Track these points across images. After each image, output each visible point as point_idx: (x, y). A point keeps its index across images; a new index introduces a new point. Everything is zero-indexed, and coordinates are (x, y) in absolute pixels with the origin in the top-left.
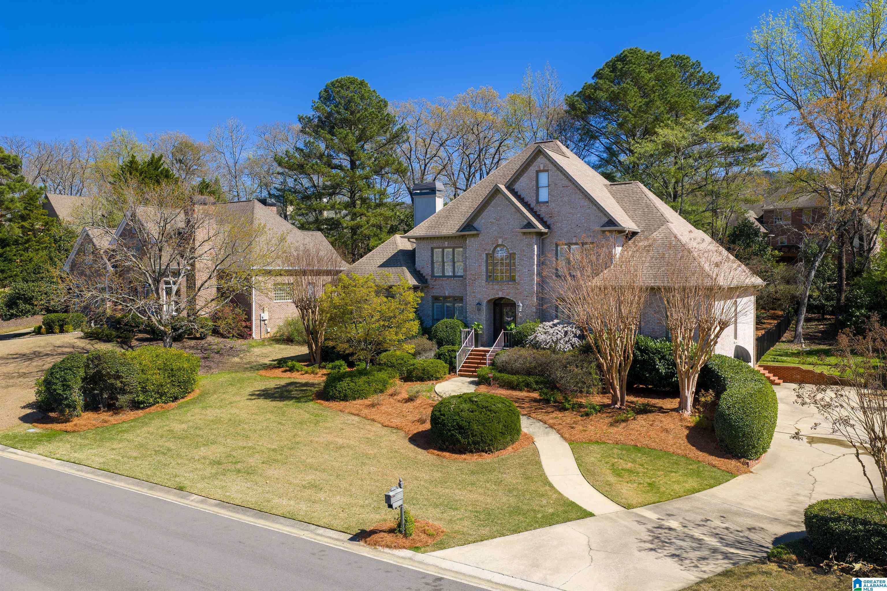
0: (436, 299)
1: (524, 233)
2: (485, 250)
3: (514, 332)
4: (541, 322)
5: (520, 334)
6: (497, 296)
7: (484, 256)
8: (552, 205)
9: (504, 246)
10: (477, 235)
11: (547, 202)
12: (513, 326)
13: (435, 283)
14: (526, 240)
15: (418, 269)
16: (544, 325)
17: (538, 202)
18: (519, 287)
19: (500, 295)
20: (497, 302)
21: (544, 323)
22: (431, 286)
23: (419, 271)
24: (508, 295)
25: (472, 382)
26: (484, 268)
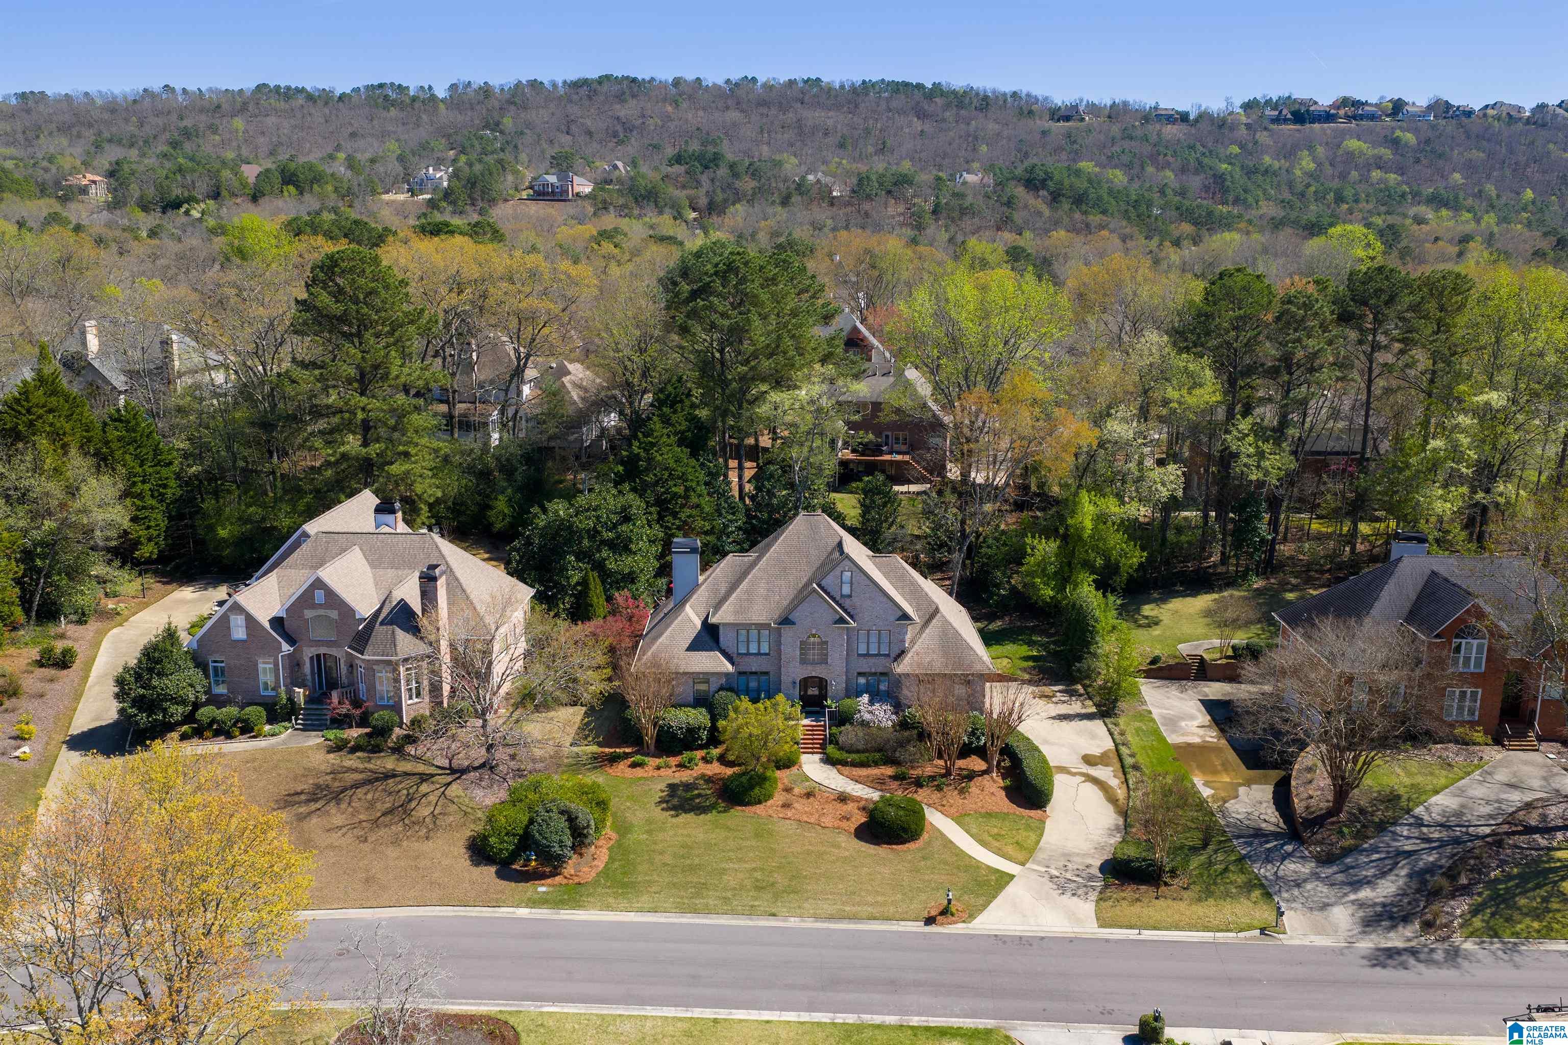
0: (741, 673)
2: (799, 638)
6: (810, 675)
7: (798, 643)
8: (855, 599)
9: (817, 634)
10: (792, 629)
11: (851, 596)
13: (741, 660)
17: (842, 595)
18: (831, 668)
19: (814, 674)
22: (737, 663)
23: (724, 650)
24: (820, 674)
25: (822, 760)
26: (798, 653)
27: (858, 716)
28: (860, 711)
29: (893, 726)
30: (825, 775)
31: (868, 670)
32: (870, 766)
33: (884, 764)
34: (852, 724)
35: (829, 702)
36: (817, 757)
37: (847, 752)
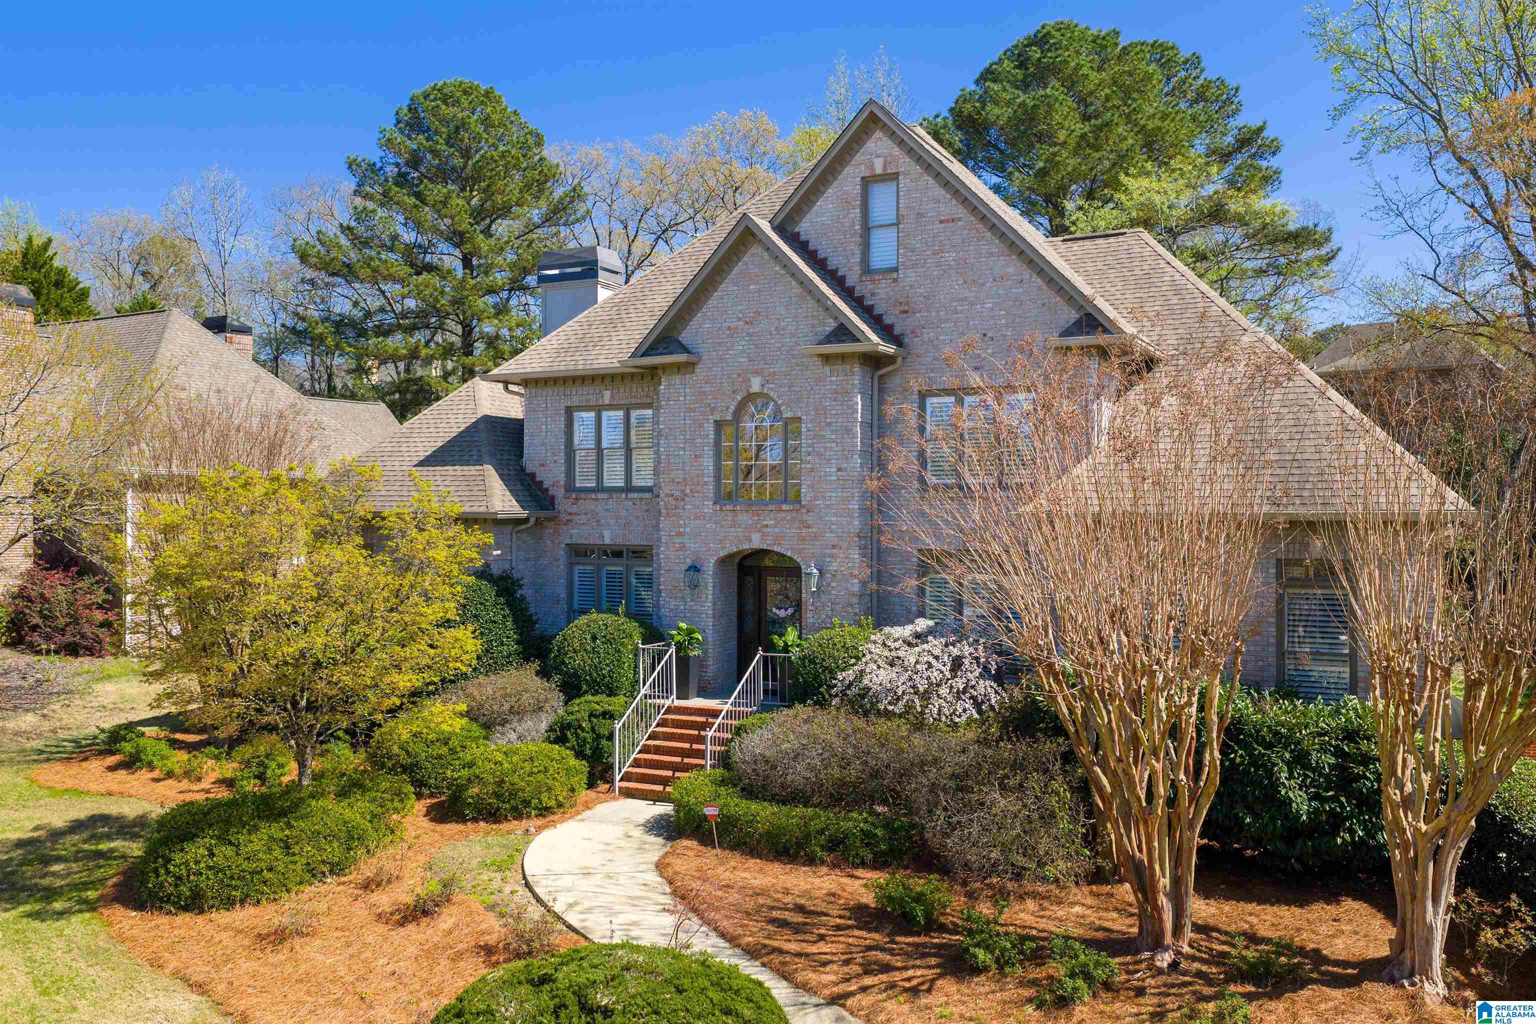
0: (578, 552)
1: (827, 359)
2: (713, 411)
3: (795, 654)
4: (878, 625)
5: (812, 661)
6: (746, 546)
7: (710, 428)
8: (908, 277)
9: (767, 396)
11: (896, 270)
12: (791, 635)
13: (574, 509)
14: (833, 377)
15: (530, 468)
16: (888, 636)
17: (867, 269)
18: (809, 518)
19: (756, 542)
20: (747, 563)
21: (887, 629)
22: (564, 517)
23: (533, 476)
24: (778, 539)
25: (657, 823)
26: (708, 464)
36: (649, 811)
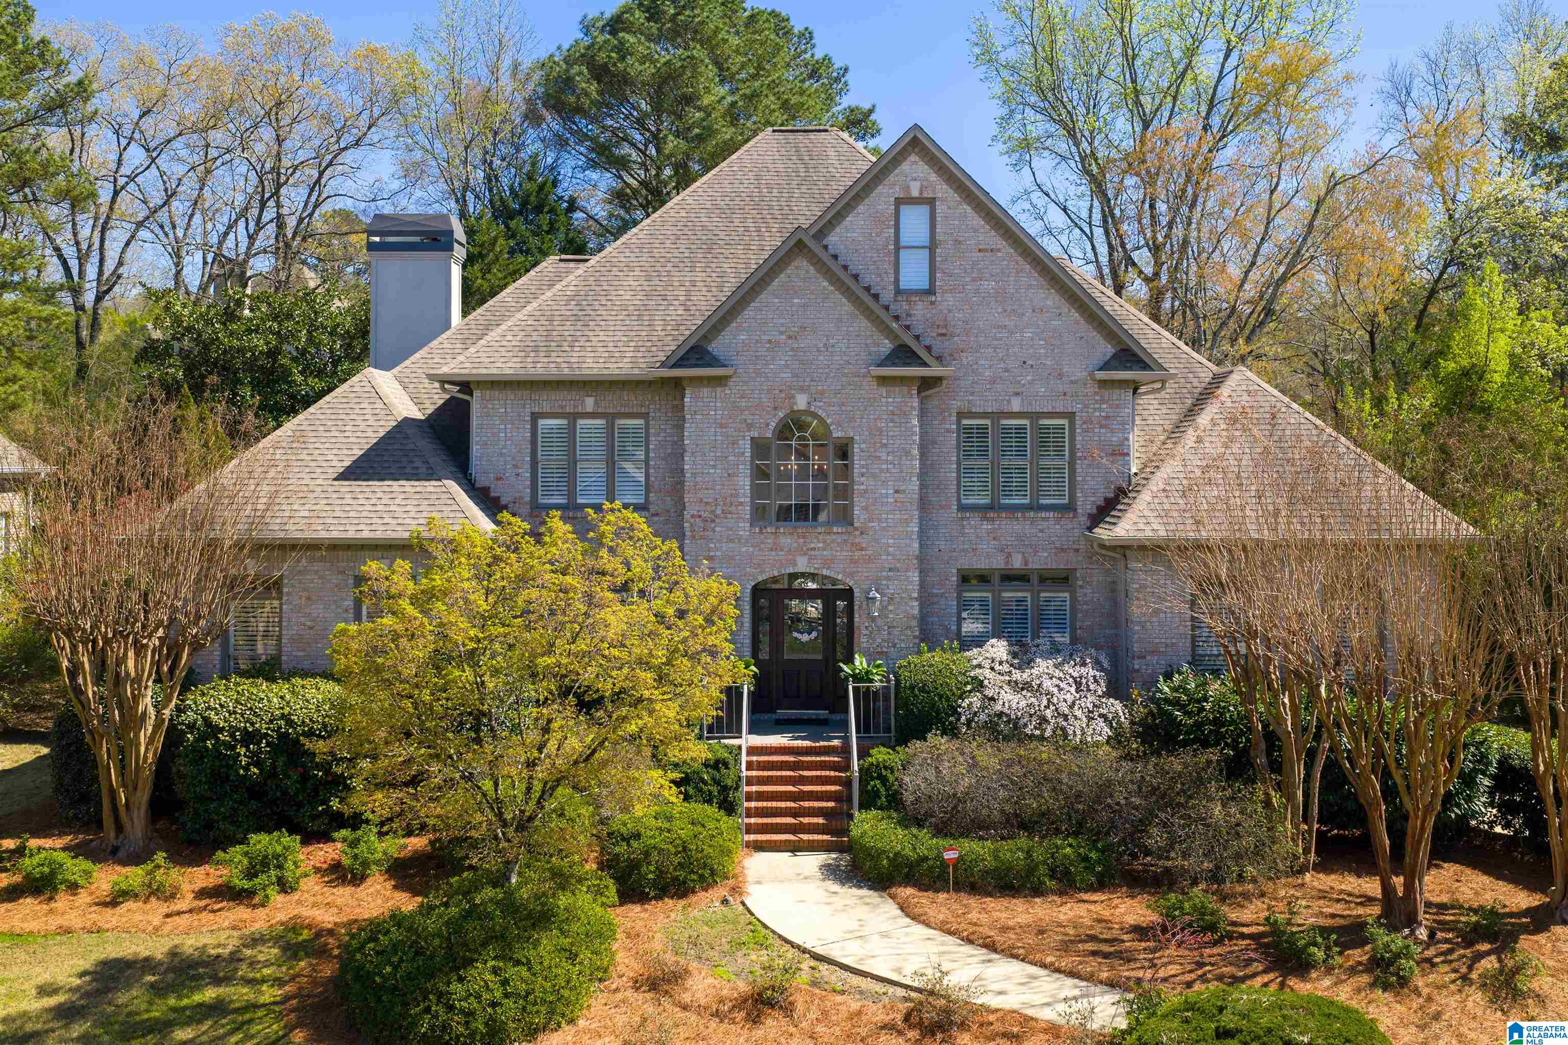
2: (750, 426)
6: (790, 570)
7: (746, 446)
8: (946, 301)
9: (813, 414)
10: (721, 381)
11: (931, 292)
14: (889, 398)
15: (481, 483)
17: (899, 290)
18: (863, 541)
19: (802, 566)
23: (485, 491)
24: (827, 563)
25: (831, 872)
26: (744, 483)
27: (975, 700)
28: (979, 685)
29: (1116, 740)
30: (847, 922)
31: (998, 562)
32: (1038, 891)
33: (1101, 885)
34: (951, 731)
35: (860, 662)
36: (812, 862)
37: (940, 831)
